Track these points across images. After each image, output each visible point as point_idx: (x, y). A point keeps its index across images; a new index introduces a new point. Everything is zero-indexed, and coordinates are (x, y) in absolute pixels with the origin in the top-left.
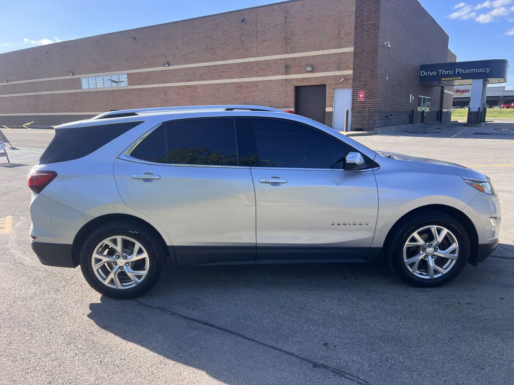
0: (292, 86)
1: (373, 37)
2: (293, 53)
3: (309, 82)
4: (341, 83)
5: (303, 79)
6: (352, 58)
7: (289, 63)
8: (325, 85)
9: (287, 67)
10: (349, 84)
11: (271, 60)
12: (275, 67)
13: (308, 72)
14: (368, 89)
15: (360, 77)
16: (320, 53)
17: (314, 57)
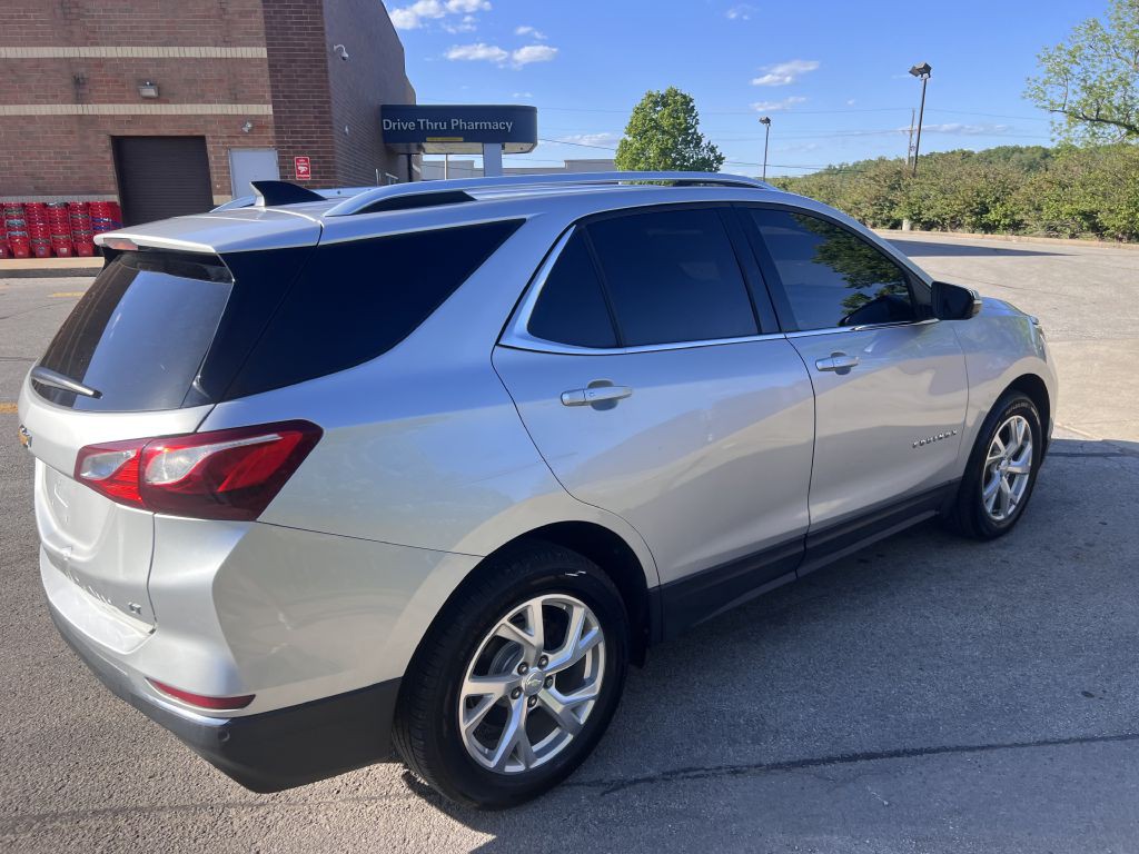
0: (103, 136)
1: (313, 29)
2: (92, 44)
3: (155, 127)
4: (245, 135)
5: (135, 119)
6: (267, 75)
7: (82, 70)
8: (202, 139)
9: (78, 82)
10: (267, 137)
11: (23, 60)
12: (39, 81)
13: (148, 100)
14: (316, 152)
15: (293, 123)
16: (173, 52)
17: (160, 62)
